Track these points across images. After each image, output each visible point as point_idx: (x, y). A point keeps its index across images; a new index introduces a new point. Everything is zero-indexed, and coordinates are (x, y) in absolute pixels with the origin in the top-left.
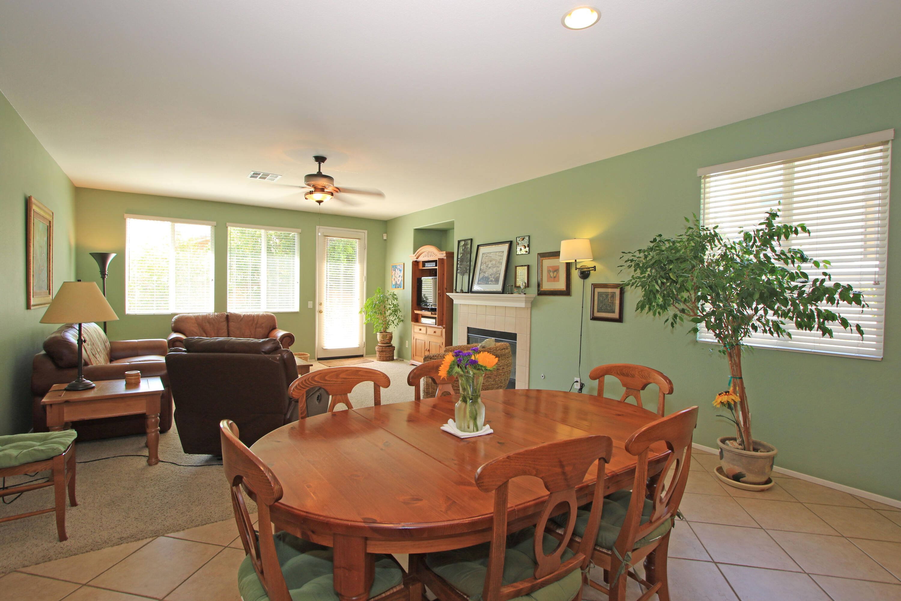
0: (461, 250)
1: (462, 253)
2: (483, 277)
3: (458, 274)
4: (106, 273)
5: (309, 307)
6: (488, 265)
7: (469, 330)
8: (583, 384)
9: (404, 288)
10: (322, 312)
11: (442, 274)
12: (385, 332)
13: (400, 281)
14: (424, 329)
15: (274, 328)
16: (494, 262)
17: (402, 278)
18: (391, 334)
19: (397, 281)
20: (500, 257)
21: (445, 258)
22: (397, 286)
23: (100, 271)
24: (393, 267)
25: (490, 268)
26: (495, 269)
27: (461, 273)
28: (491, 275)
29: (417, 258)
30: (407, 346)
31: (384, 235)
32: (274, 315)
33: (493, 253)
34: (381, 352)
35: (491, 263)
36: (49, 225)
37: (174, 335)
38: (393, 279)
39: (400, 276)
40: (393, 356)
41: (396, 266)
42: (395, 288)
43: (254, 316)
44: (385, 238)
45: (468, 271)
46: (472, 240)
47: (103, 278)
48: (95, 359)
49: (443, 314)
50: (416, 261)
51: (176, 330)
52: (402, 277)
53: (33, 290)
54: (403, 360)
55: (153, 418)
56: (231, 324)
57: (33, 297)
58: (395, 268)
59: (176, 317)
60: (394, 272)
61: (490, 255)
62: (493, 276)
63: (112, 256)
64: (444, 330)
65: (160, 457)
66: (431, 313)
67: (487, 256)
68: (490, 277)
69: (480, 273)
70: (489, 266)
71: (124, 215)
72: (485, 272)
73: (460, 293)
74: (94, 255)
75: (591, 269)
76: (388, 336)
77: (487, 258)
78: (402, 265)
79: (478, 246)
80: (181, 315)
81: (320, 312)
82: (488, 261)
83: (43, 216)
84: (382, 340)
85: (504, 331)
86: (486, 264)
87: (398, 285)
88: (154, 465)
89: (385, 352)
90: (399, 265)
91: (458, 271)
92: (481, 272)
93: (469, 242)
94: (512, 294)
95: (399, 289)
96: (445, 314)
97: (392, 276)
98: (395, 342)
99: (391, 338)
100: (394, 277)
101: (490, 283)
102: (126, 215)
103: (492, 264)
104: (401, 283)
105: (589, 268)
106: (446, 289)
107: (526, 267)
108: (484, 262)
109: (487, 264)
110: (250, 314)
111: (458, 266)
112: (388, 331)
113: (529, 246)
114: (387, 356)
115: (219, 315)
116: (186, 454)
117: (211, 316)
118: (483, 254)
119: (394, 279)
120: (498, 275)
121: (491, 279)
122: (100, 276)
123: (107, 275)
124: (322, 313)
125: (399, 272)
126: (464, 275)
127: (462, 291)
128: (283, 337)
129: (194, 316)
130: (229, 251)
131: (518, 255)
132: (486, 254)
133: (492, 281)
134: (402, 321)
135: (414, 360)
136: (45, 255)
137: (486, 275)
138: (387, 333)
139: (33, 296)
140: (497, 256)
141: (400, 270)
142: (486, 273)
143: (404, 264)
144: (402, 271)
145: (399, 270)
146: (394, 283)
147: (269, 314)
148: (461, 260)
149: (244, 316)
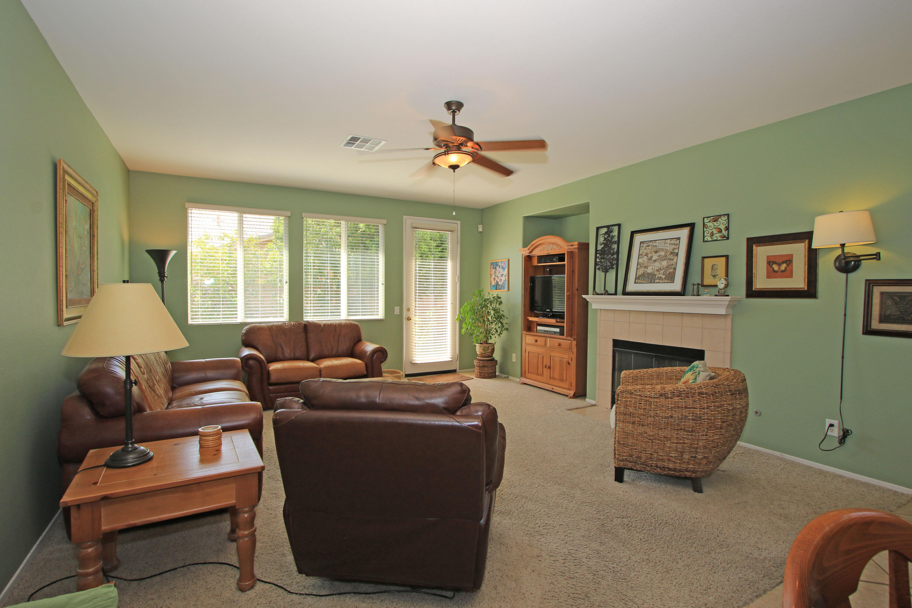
0: (601, 239)
1: (603, 243)
2: (644, 273)
3: (597, 271)
4: (165, 275)
5: (395, 314)
6: (652, 257)
7: (617, 343)
8: (847, 431)
9: (508, 290)
10: (410, 319)
11: (572, 271)
12: (486, 342)
13: (503, 281)
14: (541, 341)
15: (359, 340)
16: (663, 253)
17: (507, 278)
18: (493, 345)
19: (498, 281)
20: (673, 246)
21: (577, 250)
22: (497, 287)
23: (158, 272)
24: (492, 264)
25: (655, 261)
26: (665, 263)
27: (603, 269)
28: (657, 271)
29: (530, 252)
30: (514, 360)
31: (479, 226)
32: (358, 324)
33: (660, 241)
34: (481, 367)
35: (658, 254)
36: (91, 208)
37: (246, 352)
38: (492, 280)
39: (502, 275)
40: (495, 372)
41: (497, 262)
42: (496, 289)
43: (335, 325)
44: (480, 229)
45: (615, 266)
46: (619, 225)
47: (162, 280)
48: (153, 392)
49: (573, 322)
50: (529, 256)
51: (247, 344)
52: (505, 276)
53: (66, 297)
54: (508, 377)
55: (246, 512)
56: (311, 335)
57: (67, 308)
58: (495, 265)
59: (247, 327)
60: (494, 270)
61: (654, 244)
62: (662, 272)
63: (173, 253)
64: (574, 343)
65: (258, 572)
66: (556, 320)
67: (648, 246)
68: (656, 273)
69: (637, 269)
70: (654, 258)
71: (185, 204)
72: (646, 267)
73: (605, 295)
74: (150, 252)
75: (862, 258)
76: (490, 348)
77: (650, 248)
78: (506, 261)
79: (633, 233)
80: (252, 325)
81: (409, 319)
82: (651, 252)
83: (82, 194)
84: (483, 352)
85: (680, 347)
86: (647, 256)
87: (500, 286)
88: (249, 590)
89: (487, 367)
90: (501, 262)
91: (597, 267)
92: (639, 267)
93: (616, 228)
94: (698, 295)
95: (502, 290)
96: (576, 321)
97: (491, 275)
98: (497, 356)
99: (493, 350)
100: (493, 276)
101: (656, 281)
102: (187, 205)
103: (659, 256)
104: (504, 283)
105: (859, 256)
106: (577, 290)
107: (724, 259)
108: (644, 254)
109: (649, 256)
110: (331, 323)
111: (598, 260)
112: (490, 341)
113: (727, 229)
114: (489, 372)
115: (296, 324)
116: (300, 575)
117: (287, 326)
118: (641, 243)
119: (494, 279)
120: (672, 270)
121: (659, 276)
122: (159, 278)
123: (167, 277)
124: (410, 321)
125: (501, 270)
126: (608, 272)
127: (607, 293)
128: (375, 351)
129: (268, 327)
130: (305, 247)
131: (707, 241)
132: (647, 243)
133: (660, 278)
134: (507, 329)
135: (525, 377)
136: (87, 249)
137: (649, 270)
138: (487, 344)
139: (67, 306)
140: (668, 245)
141: (503, 268)
142: (649, 268)
143: (509, 260)
144: (506, 270)
145: (501, 267)
146: (493, 283)
147: (353, 322)
148: (601, 253)
149: (325, 325)
